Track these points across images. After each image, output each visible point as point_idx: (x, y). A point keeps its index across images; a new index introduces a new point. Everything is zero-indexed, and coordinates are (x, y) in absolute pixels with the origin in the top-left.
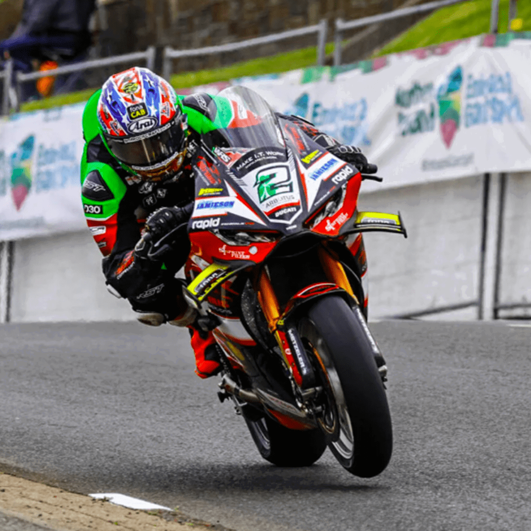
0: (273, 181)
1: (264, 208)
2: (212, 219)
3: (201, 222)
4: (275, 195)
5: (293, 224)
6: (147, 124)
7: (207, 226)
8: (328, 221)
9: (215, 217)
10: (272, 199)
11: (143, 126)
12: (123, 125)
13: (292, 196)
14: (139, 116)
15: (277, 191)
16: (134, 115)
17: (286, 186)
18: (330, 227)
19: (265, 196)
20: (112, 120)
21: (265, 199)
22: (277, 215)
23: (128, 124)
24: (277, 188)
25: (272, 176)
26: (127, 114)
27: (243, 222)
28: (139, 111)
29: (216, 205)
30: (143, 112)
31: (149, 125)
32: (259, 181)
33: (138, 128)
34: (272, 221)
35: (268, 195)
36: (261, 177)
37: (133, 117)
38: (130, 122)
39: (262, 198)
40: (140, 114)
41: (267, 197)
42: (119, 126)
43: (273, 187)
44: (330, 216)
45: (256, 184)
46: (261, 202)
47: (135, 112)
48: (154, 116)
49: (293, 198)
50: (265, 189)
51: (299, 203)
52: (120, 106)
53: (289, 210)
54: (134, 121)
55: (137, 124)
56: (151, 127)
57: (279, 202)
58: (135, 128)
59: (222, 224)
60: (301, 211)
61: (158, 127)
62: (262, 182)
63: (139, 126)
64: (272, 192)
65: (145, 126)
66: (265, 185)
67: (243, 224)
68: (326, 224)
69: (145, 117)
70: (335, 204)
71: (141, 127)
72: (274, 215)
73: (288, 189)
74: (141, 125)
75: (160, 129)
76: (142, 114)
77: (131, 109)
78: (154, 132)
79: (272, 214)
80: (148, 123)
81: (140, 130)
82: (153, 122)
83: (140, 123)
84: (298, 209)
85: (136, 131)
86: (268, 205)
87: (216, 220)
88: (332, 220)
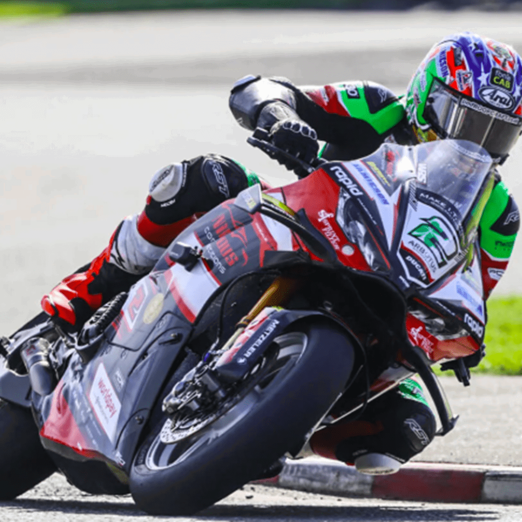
0: (439, 238)
1: (406, 240)
2: (355, 185)
3: (344, 175)
4: (428, 247)
5: (408, 281)
6: (503, 100)
7: (345, 183)
8: (420, 328)
9: (360, 188)
10: (422, 245)
11: (498, 100)
12: (477, 83)
13: (435, 268)
14: (501, 86)
15: (433, 248)
16: (497, 80)
17: (442, 258)
18: (415, 332)
19: (420, 236)
20: (464, 68)
21: (416, 237)
22: (409, 258)
23: (483, 86)
24: (436, 247)
25: (444, 235)
26: (489, 74)
27: (377, 221)
28: (505, 80)
29: (372, 184)
30: (508, 85)
31: (504, 103)
32: (431, 222)
33: (492, 98)
34: (398, 255)
35: (422, 238)
36: (436, 223)
37: (495, 81)
38: (488, 85)
39: (415, 233)
40: (503, 84)
41: (420, 238)
42: (471, 81)
43: (434, 240)
44: (427, 328)
45: (425, 220)
46: (410, 234)
47: (501, 79)
48: (514, 98)
49: (434, 271)
50: (427, 233)
51: (432, 280)
52: (486, 61)
53: (421, 271)
54: (494, 86)
55: (495, 92)
56: (505, 106)
57: (424, 254)
58: (489, 94)
59: (359, 199)
60: (425, 286)
61: (508, 113)
62: (431, 226)
63: (495, 97)
64: (429, 242)
65: (501, 101)
66: (431, 230)
67: (375, 222)
68: (417, 327)
69: (507, 91)
70: (442, 329)
71: (495, 100)
72: (407, 256)
73: (440, 261)
74: (498, 97)
75: (508, 117)
76: (506, 86)
77: (497, 72)
78: (502, 115)
79: (405, 252)
80: (506, 100)
81: (492, 100)
82: (511, 103)
83: (499, 93)
84: (426, 282)
85: (487, 98)
86: (412, 243)
87: (357, 190)
88: (423, 332)
